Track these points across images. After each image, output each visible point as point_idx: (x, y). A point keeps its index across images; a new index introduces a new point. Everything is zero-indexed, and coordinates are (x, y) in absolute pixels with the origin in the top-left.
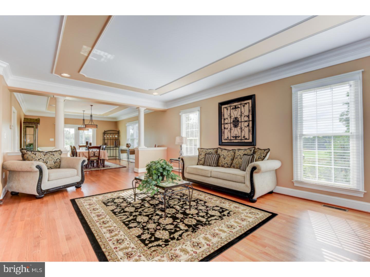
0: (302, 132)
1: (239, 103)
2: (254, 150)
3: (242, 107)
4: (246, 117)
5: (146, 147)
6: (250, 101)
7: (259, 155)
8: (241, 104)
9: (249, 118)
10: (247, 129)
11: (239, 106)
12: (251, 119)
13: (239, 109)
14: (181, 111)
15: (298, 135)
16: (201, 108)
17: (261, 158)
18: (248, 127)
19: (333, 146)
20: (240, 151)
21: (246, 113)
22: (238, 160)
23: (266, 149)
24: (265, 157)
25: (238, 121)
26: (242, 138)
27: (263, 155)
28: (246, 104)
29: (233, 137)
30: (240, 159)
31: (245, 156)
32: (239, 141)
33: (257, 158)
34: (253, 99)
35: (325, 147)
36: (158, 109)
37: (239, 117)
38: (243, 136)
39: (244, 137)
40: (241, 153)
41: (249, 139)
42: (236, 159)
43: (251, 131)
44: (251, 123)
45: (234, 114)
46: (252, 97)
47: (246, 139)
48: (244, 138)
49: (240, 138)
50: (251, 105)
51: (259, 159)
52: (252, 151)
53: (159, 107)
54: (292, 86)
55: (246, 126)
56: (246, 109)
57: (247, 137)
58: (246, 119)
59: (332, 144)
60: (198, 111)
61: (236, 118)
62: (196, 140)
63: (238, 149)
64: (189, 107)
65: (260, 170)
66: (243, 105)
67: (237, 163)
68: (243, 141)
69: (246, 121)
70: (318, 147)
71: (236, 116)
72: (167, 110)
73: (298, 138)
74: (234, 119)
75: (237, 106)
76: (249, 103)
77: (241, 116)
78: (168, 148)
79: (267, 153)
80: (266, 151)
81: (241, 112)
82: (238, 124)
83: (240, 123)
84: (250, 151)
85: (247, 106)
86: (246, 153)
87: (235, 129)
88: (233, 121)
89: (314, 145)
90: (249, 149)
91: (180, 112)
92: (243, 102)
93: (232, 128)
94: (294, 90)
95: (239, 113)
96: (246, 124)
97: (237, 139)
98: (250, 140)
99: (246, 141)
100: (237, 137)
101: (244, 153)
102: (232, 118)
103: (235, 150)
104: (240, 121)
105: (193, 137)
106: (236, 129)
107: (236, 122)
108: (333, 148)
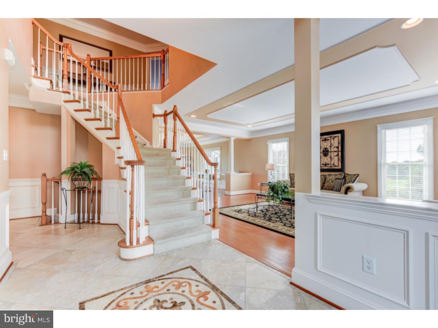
0: (386, 161)
1: (329, 136)
2: (344, 175)
3: (332, 140)
4: (335, 148)
5: (236, 173)
6: (339, 135)
7: (349, 179)
8: (331, 137)
9: (338, 149)
10: (336, 158)
11: (329, 139)
12: (340, 149)
13: (329, 141)
14: (268, 140)
15: (382, 164)
16: (290, 138)
17: (351, 181)
18: (337, 157)
19: (410, 172)
20: (331, 176)
21: (336, 144)
22: (330, 183)
23: (356, 175)
24: (355, 180)
25: (328, 151)
26: (332, 166)
27: (353, 179)
28: (336, 137)
29: (323, 164)
30: (332, 183)
31: (336, 180)
32: (329, 168)
33: (348, 182)
34: (342, 133)
35: (405, 173)
36: (243, 138)
37: (329, 147)
38: (332, 163)
39: (334, 164)
40: (333, 177)
41: (338, 166)
42: (327, 182)
43: (341, 159)
44: (340, 153)
45: (324, 145)
46: (342, 132)
47: (336, 166)
48: (333, 166)
49: (330, 165)
50: (340, 138)
51: (350, 182)
52: (343, 176)
53: (246, 136)
54: (378, 125)
55: (336, 155)
56: (336, 142)
57: (336, 164)
58: (336, 149)
59: (410, 171)
60: (287, 141)
61: (326, 149)
62: (285, 166)
63: (328, 175)
64: (277, 138)
65: (353, 189)
66: (333, 138)
67: (329, 186)
68: (333, 168)
69: (335, 152)
70: (399, 173)
71: (326, 147)
72: (252, 139)
73: (382, 166)
74: (324, 149)
75: (327, 139)
76: (338, 136)
77: (331, 147)
78: (252, 174)
79: (357, 177)
80: (356, 176)
81: (331, 144)
82: (328, 154)
83: (330, 153)
84: (340, 176)
85: (336, 139)
86: (337, 178)
87: (324, 158)
88: (323, 151)
89: (396, 171)
90: (339, 174)
91: (267, 142)
92: (333, 136)
93: (322, 157)
94: (379, 128)
95: (329, 145)
96: (336, 154)
97: (327, 166)
98: (340, 167)
99: (335, 168)
100: (327, 165)
101: (335, 178)
102: (322, 148)
103: (326, 175)
104: (330, 151)
105: (281, 164)
106: (326, 157)
107: (326, 152)
108: (410, 174)
